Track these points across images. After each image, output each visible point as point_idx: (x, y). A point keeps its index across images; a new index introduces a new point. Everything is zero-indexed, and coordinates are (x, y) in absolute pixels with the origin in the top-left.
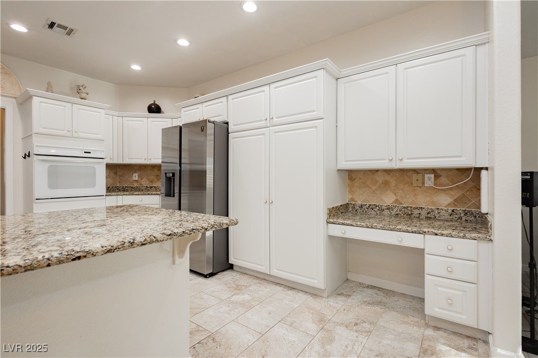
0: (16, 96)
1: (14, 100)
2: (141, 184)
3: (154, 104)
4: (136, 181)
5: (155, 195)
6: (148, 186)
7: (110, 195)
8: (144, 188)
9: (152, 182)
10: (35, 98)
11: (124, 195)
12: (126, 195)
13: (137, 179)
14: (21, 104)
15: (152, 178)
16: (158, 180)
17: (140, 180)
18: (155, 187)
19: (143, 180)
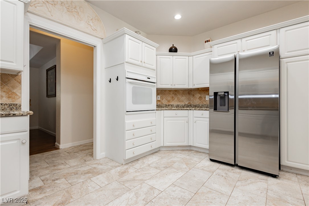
0: (102, 38)
1: (101, 40)
2: (162, 103)
3: (173, 46)
4: (159, 100)
5: (186, 110)
6: (167, 104)
7: (159, 110)
8: (164, 105)
9: (169, 101)
10: (126, 35)
11: (165, 110)
12: (167, 110)
13: (159, 99)
14: (104, 44)
15: (169, 98)
16: (173, 100)
17: (161, 100)
18: (171, 105)
19: (163, 100)
